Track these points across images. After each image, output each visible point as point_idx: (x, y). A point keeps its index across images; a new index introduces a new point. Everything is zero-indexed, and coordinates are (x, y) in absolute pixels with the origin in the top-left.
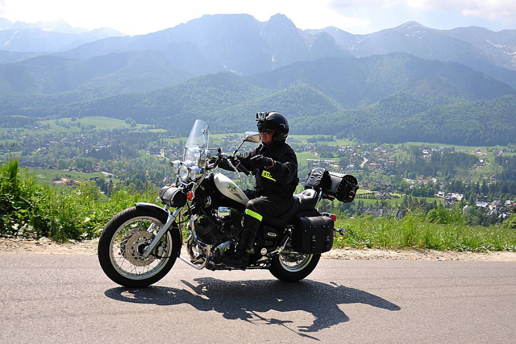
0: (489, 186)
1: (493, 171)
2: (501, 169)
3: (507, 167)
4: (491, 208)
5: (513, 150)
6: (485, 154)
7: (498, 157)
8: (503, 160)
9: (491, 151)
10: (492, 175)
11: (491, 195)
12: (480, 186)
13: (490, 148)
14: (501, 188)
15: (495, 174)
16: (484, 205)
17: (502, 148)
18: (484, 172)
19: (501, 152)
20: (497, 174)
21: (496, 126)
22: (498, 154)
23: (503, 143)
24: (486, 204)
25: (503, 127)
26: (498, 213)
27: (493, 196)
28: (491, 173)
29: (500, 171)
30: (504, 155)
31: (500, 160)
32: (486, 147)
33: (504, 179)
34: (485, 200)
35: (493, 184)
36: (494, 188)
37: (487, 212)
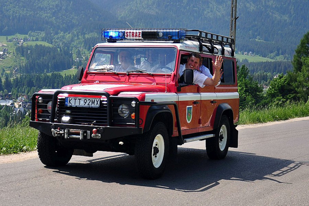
0: (12, 80)
1: (15, 63)
2: (23, 61)
3: (30, 59)
4: (17, 106)
5: (34, 38)
6: (5, 45)
7: (19, 47)
8: (25, 50)
9: (10, 41)
10: (15, 69)
11: (15, 92)
12: (3, 82)
13: (10, 38)
14: (25, 83)
15: (18, 67)
16: (9, 103)
17: (23, 36)
18: (5, 65)
19: (22, 41)
20: (20, 67)
21: (14, 12)
22: (19, 44)
23: (23, 31)
24: (11, 102)
25: (20, 12)
26: (25, 110)
27: (18, 92)
28: (13, 66)
29: (23, 62)
30: (25, 44)
31: (21, 51)
32: (5, 37)
33: (28, 72)
34: (9, 97)
35: (17, 79)
36: (18, 83)
37: (13, 111)
